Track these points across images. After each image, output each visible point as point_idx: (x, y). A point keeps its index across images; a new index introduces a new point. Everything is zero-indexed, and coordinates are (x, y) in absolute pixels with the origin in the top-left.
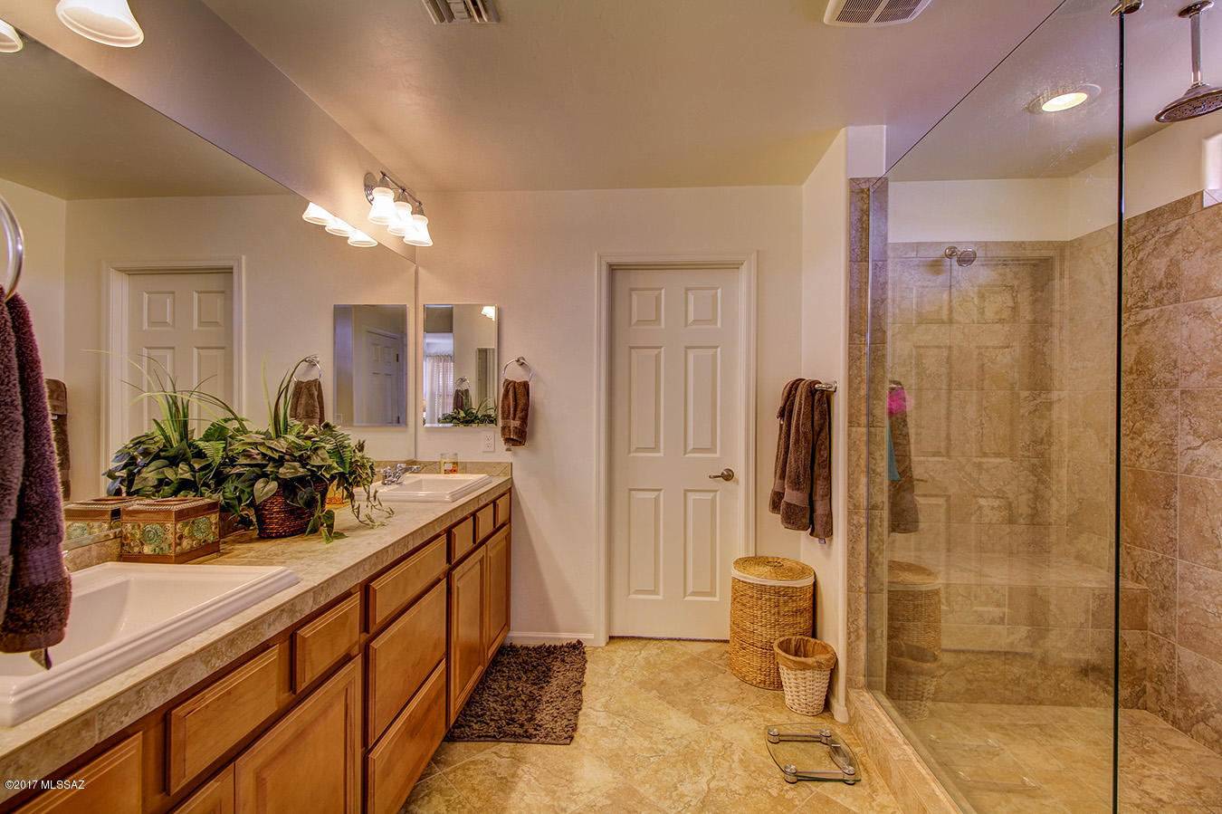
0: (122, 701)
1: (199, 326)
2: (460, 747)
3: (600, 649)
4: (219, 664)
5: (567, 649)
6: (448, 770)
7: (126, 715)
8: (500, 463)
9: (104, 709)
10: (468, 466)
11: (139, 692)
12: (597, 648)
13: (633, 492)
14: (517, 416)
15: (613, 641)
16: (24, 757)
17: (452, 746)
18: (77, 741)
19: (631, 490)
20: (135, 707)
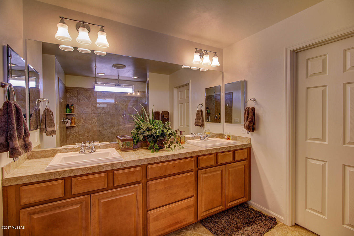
0: (59, 173)
1: (186, 98)
2: (203, 228)
3: (286, 226)
4: (86, 172)
5: (267, 218)
6: (194, 233)
7: (61, 176)
8: (247, 138)
9: (55, 173)
10: (237, 137)
11: (64, 172)
12: (284, 225)
13: (308, 159)
14: (248, 121)
15: (296, 226)
16: (38, 176)
17: (201, 227)
18: (49, 177)
19: (307, 158)
20: (63, 175)
